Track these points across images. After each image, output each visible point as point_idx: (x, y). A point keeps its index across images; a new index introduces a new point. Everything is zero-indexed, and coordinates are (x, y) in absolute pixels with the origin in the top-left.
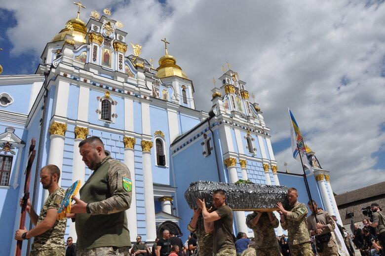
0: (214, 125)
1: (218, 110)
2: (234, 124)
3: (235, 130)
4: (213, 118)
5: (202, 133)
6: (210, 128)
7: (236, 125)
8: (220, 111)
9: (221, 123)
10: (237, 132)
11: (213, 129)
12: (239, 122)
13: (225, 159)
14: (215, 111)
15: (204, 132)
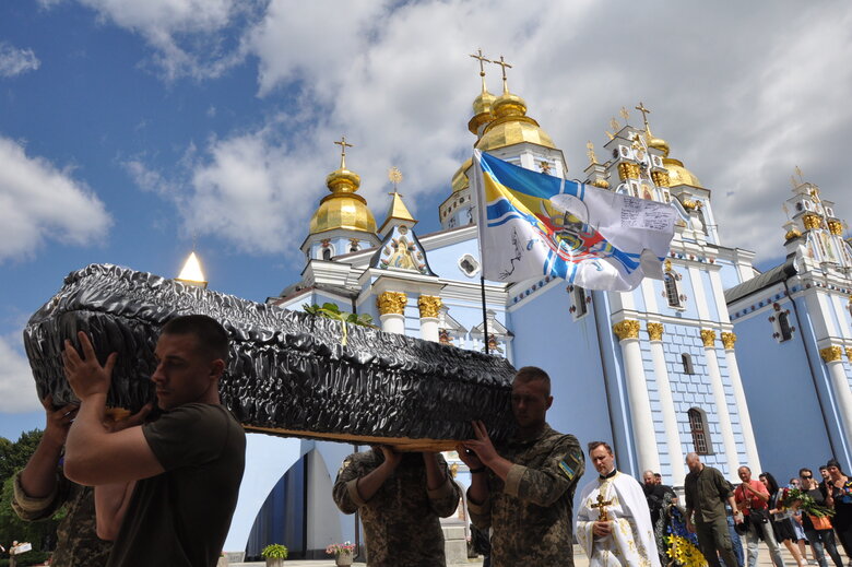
0: (794, 290)
1: (800, 263)
2: (830, 287)
3: (833, 296)
4: (794, 278)
5: (769, 301)
6: (787, 294)
7: (833, 288)
8: (804, 264)
9: (808, 286)
10: (836, 298)
11: (794, 296)
12: (835, 281)
13: (822, 348)
14: (796, 266)
15: (774, 299)
